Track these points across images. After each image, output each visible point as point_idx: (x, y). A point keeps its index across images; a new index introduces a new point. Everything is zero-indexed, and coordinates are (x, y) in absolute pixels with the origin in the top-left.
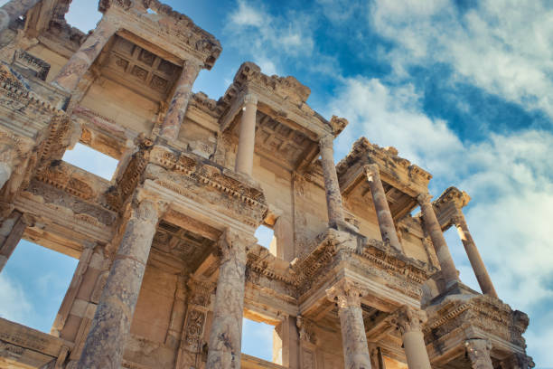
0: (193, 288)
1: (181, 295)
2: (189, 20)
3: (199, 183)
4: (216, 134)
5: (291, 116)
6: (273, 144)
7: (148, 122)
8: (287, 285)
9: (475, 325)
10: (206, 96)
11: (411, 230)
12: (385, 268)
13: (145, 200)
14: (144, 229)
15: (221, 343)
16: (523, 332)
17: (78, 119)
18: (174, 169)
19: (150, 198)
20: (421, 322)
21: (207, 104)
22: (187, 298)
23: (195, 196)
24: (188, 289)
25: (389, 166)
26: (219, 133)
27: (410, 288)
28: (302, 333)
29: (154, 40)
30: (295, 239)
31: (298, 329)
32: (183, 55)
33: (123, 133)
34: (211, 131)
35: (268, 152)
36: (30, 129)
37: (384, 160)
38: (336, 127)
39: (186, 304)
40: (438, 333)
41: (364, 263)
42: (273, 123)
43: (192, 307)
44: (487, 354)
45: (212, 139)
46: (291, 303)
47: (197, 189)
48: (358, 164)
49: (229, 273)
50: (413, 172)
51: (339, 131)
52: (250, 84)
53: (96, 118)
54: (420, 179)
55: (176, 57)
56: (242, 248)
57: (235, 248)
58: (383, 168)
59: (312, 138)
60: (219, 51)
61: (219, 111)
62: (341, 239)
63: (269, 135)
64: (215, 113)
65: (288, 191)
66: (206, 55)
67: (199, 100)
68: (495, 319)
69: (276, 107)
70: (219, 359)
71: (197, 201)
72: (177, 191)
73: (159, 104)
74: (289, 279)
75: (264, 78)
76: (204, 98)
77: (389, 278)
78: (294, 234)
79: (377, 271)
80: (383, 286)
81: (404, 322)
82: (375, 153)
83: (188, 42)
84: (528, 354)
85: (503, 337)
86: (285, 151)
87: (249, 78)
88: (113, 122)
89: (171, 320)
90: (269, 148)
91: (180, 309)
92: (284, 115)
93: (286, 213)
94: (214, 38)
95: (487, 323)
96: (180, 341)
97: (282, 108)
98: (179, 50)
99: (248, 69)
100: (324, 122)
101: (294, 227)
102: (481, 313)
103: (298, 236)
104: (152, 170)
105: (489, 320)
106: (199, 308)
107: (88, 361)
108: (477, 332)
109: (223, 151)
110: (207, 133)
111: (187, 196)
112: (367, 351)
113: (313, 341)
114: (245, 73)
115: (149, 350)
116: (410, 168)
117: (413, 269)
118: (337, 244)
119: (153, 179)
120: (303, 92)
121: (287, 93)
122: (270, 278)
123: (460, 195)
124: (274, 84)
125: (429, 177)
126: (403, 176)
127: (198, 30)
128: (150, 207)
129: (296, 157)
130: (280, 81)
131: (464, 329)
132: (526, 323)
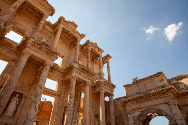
1: (34, 74)
3: (41, 49)
4: (51, 33)
5: (71, 32)
6: (66, 38)
8: (62, 73)
9: (103, 87)
10: (50, 22)
11: (97, 62)
12: (84, 73)
13: (25, 53)
14: (24, 60)
15: (39, 88)
16: (114, 89)
17: (11, 25)
18: (34, 45)
19: (27, 53)
20: (90, 85)
21: (50, 24)
22: (36, 74)
23: (39, 53)
24: (36, 72)
26: (52, 33)
27: (89, 78)
28: (63, 84)
30: (67, 62)
31: (63, 83)
32: (44, 12)
33: (25, 30)
34: (50, 32)
35: (65, 39)
37: (93, 46)
38: (82, 36)
41: (79, 71)
42: (66, 33)
43: (36, 77)
44: (103, 93)
45: (50, 34)
47: (40, 51)
48: (86, 46)
49: (44, 72)
51: (83, 37)
52: (62, 22)
54: (101, 51)
55: (42, 12)
57: (47, 66)
58: (92, 48)
59: (76, 38)
60: (54, 12)
61: (53, 27)
62: (75, 65)
63: (65, 35)
64: (52, 27)
65: (68, 50)
66: (50, 13)
67: (48, 23)
68: (108, 86)
69: (67, 29)
70: (38, 91)
71: (40, 54)
72: (34, 51)
73: (37, 23)
74: (63, 72)
75: (66, 21)
77: (85, 75)
78: (67, 61)
79: (82, 73)
80: (82, 77)
81: (86, 85)
82: (91, 44)
83: (46, 8)
84: (113, 94)
85: (109, 90)
86: (69, 40)
88: (22, 26)
89: (31, 79)
90: (65, 38)
91: (34, 77)
92: (69, 32)
93: (66, 55)
94: (53, 8)
95: (106, 87)
96: (32, 84)
97: (69, 30)
99: (61, 18)
100: (79, 34)
101: (67, 59)
102: (105, 84)
103: (68, 62)
104: (28, 45)
106: (38, 77)
107: (4, 91)
108: (103, 88)
109: (53, 38)
111: (37, 52)
112: (74, 91)
113: (66, 86)
114: (61, 19)
115: (24, 86)
116: (99, 49)
117: (91, 74)
118: (74, 66)
119: (28, 47)
120: (76, 26)
121: (71, 26)
122: (58, 71)
123: (110, 56)
124: (68, 23)
125: (103, 51)
126: (97, 50)
127: (49, 5)
128: (26, 55)
129: (72, 42)
130: (70, 22)
131: (100, 87)
132: (115, 87)
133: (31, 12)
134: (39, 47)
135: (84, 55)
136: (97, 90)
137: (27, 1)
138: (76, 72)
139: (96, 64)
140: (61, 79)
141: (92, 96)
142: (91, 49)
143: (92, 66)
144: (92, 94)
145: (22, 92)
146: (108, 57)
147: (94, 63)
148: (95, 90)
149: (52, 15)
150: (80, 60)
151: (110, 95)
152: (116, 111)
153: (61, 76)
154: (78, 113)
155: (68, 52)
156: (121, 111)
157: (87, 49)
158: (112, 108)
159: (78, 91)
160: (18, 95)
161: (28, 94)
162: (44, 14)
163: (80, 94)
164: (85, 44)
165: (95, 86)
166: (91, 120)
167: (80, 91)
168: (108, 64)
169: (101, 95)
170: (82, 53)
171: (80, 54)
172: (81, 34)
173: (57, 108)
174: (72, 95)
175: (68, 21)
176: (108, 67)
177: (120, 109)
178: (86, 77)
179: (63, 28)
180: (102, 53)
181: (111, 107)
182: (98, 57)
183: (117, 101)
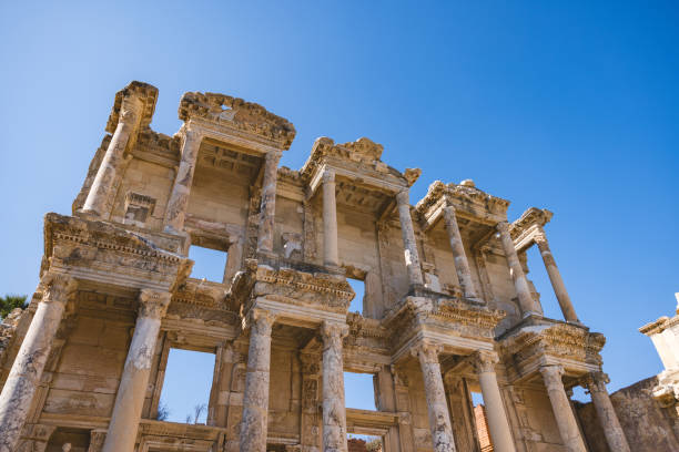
0: (305, 361)
1: (296, 369)
2: (262, 108)
3: (297, 289)
4: (302, 203)
5: (367, 179)
6: (355, 201)
7: (243, 210)
8: (379, 339)
9: (548, 354)
10: (288, 169)
11: (496, 251)
12: (459, 321)
13: (259, 317)
14: (264, 343)
15: (331, 419)
16: (600, 350)
19: (263, 315)
20: (493, 362)
21: (290, 176)
22: (301, 369)
23: (296, 301)
24: (301, 363)
25: (466, 204)
26: (305, 202)
27: (483, 334)
28: (396, 378)
29: (235, 141)
30: (383, 292)
31: (393, 376)
33: (224, 229)
34: (297, 202)
36: (165, 283)
37: (461, 198)
38: (410, 178)
39: (301, 374)
40: (518, 358)
41: (439, 320)
42: (351, 188)
43: (305, 377)
44: (559, 379)
45: (300, 210)
46: (385, 354)
47: (297, 294)
48: (436, 206)
49: (329, 360)
50: (490, 204)
51: (414, 182)
52: (326, 159)
53: (200, 222)
54: (498, 208)
55: (255, 151)
56: (338, 335)
57: (332, 337)
58: (459, 207)
59: (389, 195)
60: (293, 136)
61: (302, 182)
62: (418, 304)
63: (350, 195)
64: (299, 184)
66: (283, 141)
67: (283, 175)
68: (568, 344)
69: (352, 175)
70: (331, 433)
72: (282, 301)
73: (248, 188)
74: (380, 333)
75: (338, 149)
76: (286, 171)
77: (465, 329)
78: (383, 286)
80: (457, 338)
81: (478, 364)
82: (450, 194)
83: (265, 134)
84: (604, 371)
85: (576, 358)
86: (367, 205)
87: (324, 153)
88: (214, 221)
89: (292, 391)
90: (352, 204)
91: (296, 381)
92: (361, 181)
93: (373, 267)
94: (287, 121)
95: (562, 349)
96: (301, 406)
97: (359, 175)
98: (259, 145)
99: (323, 146)
100: (399, 176)
101: (381, 280)
102: (554, 341)
103: (386, 288)
104: (259, 287)
105: (563, 346)
106: (312, 377)
108: (549, 359)
109: (311, 220)
110: (295, 204)
113: (406, 385)
114: (321, 150)
115: (279, 420)
116: (487, 201)
118: (416, 308)
119: (262, 296)
120: (376, 150)
121: (361, 156)
122: (365, 336)
123: (541, 214)
124: (348, 153)
125: (508, 204)
126: (480, 210)
127: (271, 117)
128: (264, 322)
129: (377, 209)
130: (354, 146)
131: (538, 357)
132: (602, 343)
133: (223, 164)
134: (291, 283)
136: (530, 369)
137: (207, 139)
138: (431, 326)
139: (494, 262)
140: (383, 360)
141: (515, 398)
142: (457, 212)
143: (478, 273)
144: (512, 388)
145: (280, 441)
146: (533, 218)
147: (484, 256)
148: (519, 371)
149: (287, 145)
150: (428, 271)
151: (592, 380)
153: (380, 350)
155: (375, 250)
156: (660, 441)
157: (441, 217)
159: (456, 391)
161: (299, 443)
162: (265, 155)
163: (464, 400)
165: (515, 356)
167: (462, 389)
168: (544, 248)
169: (554, 390)
170: (426, 239)
171: (422, 242)
174: (440, 417)
175: (347, 145)
176: (548, 261)
177: (655, 433)
178: (471, 334)
179: (337, 176)
180: (504, 212)
181: (607, 430)
182: (493, 234)
183: (629, 401)
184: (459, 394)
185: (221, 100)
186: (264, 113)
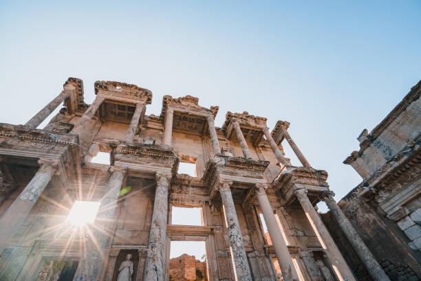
1: (150, 206)
2: (136, 86)
3: (141, 156)
4: (161, 130)
5: (191, 113)
6: (189, 127)
8: (202, 188)
9: (297, 183)
10: (154, 115)
11: (266, 146)
12: (242, 169)
13: (115, 171)
16: (326, 179)
17: (97, 143)
18: (128, 153)
19: (117, 169)
20: (264, 189)
21: (155, 119)
23: (139, 162)
25: (244, 121)
26: (164, 129)
27: (257, 174)
28: (212, 208)
29: (121, 99)
31: (210, 206)
32: (134, 101)
33: (117, 142)
34: (159, 129)
35: (188, 131)
37: (241, 119)
38: (214, 111)
41: (231, 170)
42: (185, 119)
44: (305, 195)
45: (161, 133)
46: (205, 195)
47: (140, 158)
48: (230, 124)
49: (158, 192)
50: (257, 120)
51: (216, 113)
52: (169, 105)
53: (104, 140)
54: (261, 122)
55: (132, 104)
57: (161, 180)
58: (241, 122)
59: (204, 119)
60: (151, 95)
61: (161, 120)
62: (217, 162)
66: (146, 99)
67: (151, 118)
68: (307, 177)
69: (183, 111)
70: (153, 233)
72: (131, 162)
75: (174, 100)
76: (153, 117)
77: (246, 173)
79: (238, 171)
80: (242, 177)
82: (235, 117)
83: (136, 96)
84: (331, 190)
85: (314, 185)
86: (196, 128)
87: (168, 102)
89: (146, 217)
90: (188, 129)
92: (188, 113)
93: (200, 156)
94: (147, 90)
97: (187, 110)
99: (166, 99)
100: (207, 110)
102: (299, 176)
104: (118, 156)
105: (305, 179)
108: (298, 186)
110: (157, 131)
111: (136, 163)
112: (234, 211)
114: (166, 101)
115: (136, 234)
116: (255, 119)
117: (257, 165)
118: (215, 164)
119: (118, 160)
120: (195, 100)
121: (188, 103)
122: (193, 187)
123: (284, 123)
124: (179, 102)
125: (266, 120)
126: (252, 123)
127: (140, 89)
128: (117, 173)
129: (201, 130)
130: (183, 99)
131: (292, 186)
132: (326, 175)
133: (120, 114)
134: (138, 153)
135: (234, 142)
136: (289, 195)
137: (107, 100)
138: (225, 173)
139: (266, 150)
140: (204, 199)
141: (285, 213)
142: (240, 125)
144: (282, 208)
145: (135, 247)
146: (281, 127)
147: (261, 148)
148: (284, 197)
149: (149, 101)
151: (325, 195)
152: (361, 227)
153: (202, 193)
154: (267, 260)
155: (201, 149)
156: (371, 222)
157: (233, 129)
158: (344, 222)
159: (250, 212)
160: (129, 256)
162: (136, 105)
163: (255, 217)
164: (226, 122)
165: (281, 190)
166: (309, 270)
167: (253, 211)
168: (288, 138)
169: (304, 202)
170: (228, 142)
172: (209, 109)
173: (215, 261)
174: (232, 220)
175: (179, 99)
176: (291, 143)
177: (367, 219)
178: (250, 175)
179: (175, 112)
180: (265, 123)
181: (340, 221)
182: (262, 136)
183: (348, 204)
184: (252, 214)
185: (115, 84)
186: (136, 88)
